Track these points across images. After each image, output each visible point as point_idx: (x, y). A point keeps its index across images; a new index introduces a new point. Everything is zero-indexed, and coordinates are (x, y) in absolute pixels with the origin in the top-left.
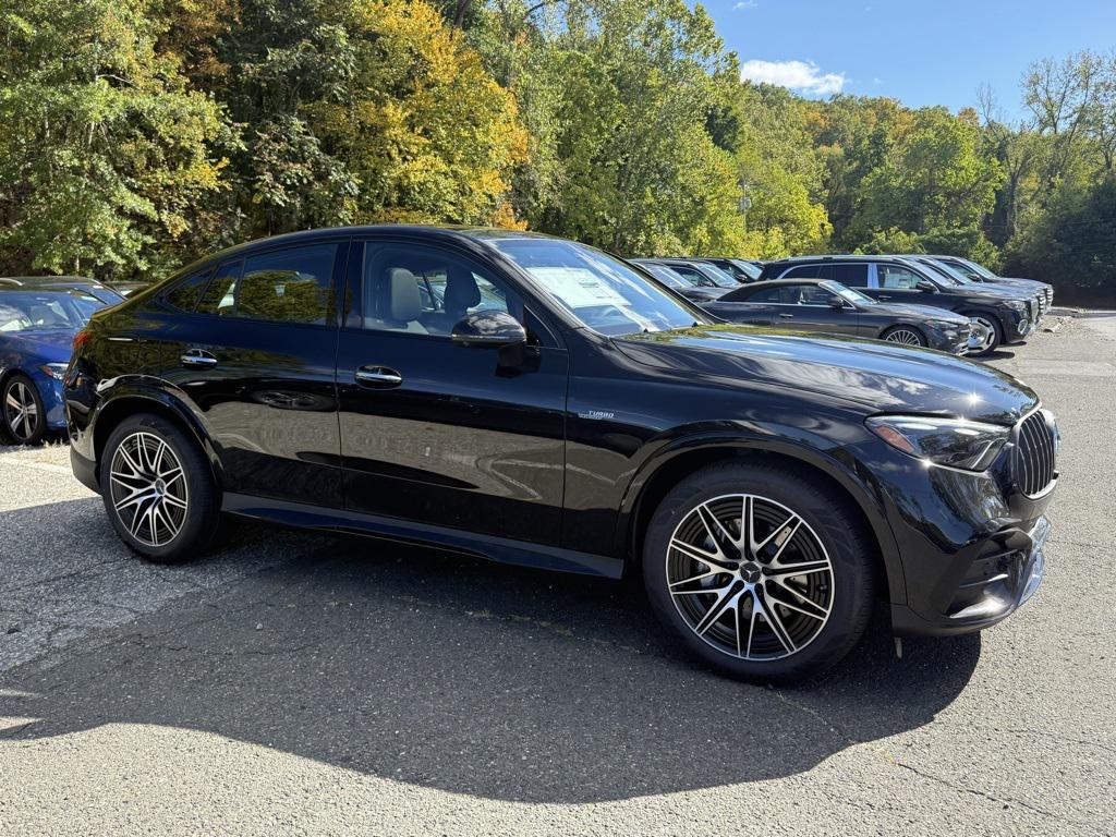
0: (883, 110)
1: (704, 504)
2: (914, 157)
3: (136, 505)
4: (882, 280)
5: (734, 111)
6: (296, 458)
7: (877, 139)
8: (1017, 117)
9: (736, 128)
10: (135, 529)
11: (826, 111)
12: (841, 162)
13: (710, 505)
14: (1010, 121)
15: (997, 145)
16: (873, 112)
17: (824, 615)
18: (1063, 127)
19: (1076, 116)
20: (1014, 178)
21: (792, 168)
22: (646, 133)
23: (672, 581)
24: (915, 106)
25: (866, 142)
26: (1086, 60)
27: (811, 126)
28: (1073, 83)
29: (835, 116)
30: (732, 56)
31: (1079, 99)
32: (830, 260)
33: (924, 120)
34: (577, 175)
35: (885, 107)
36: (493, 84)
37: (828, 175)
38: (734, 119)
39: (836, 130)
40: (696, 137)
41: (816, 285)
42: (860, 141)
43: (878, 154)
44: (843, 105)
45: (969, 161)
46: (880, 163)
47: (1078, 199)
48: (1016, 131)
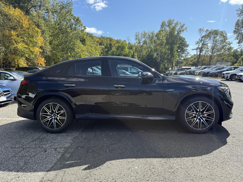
0: (111, 40)
1: (192, 104)
2: (118, 48)
3: (49, 120)
4: (131, 70)
5: (84, 38)
6: (94, 104)
7: (110, 45)
8: (133, 42)
9: (85, 41)
10: (48, 126)
11: (100, 39)
12: (104, 49)
13: (193, 104)
14: (132, 42)
15: (130, 47)
16: (109, 40)
17: (213, 120)
18: (141, 44)
19: (143, 42)
20: (134, 53)
21: (96, 49)
22: (67, 41)
23: (186, 118)
24: (116, 39)
25: (109, 45)
26: (144, 33)
27: (97, 42)
28: (143, 36)
29: (102, 40)
30: (85, 27)
31: (143, 39)
32: (121, 67)
33: (118, 42)
34: (53, 49)
35: (111, 39)
36: (37, 28)
37: (102, 51)
38: (84, 39)
39: (102, 43)
40: (78, 42)
41: (122, 71)
42: (108, 45)
43: (111, 47)
44: (103, 38)
45: (127, 50)
46: (111, 49)
47: (145, 57)
48: (133, 44)
